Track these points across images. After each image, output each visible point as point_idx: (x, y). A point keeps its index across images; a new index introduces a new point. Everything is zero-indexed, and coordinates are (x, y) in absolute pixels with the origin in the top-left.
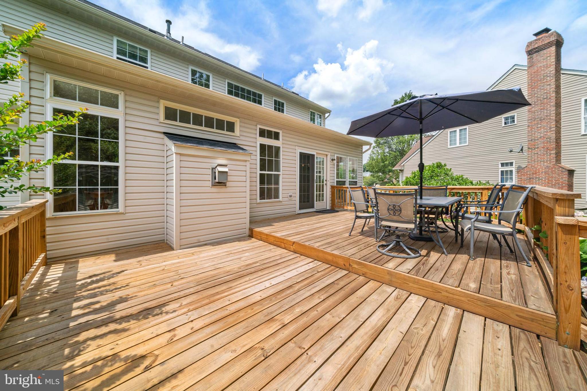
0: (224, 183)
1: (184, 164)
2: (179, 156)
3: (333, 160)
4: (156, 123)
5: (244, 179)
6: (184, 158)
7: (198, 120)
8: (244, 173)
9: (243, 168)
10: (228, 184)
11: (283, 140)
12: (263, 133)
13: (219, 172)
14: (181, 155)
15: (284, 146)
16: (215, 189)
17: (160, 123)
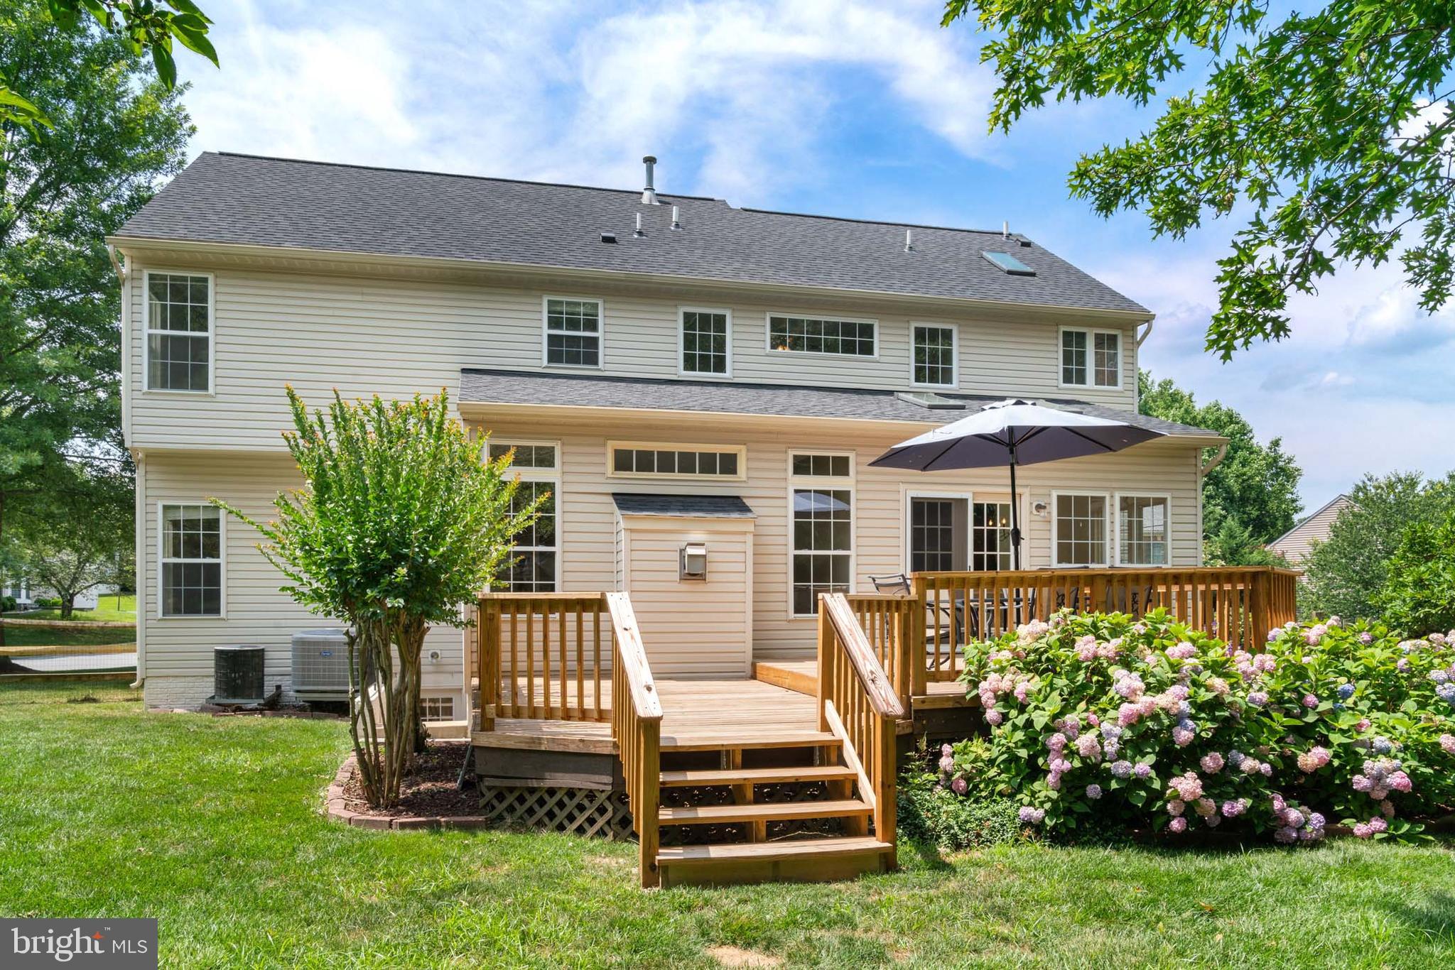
0: (701, 575)
1: (637, 545)
2: (629, 532)
3: (1039, 507)
4: (602, 479)
5: (741, 567)
6: (635, 536)
7: (666, 461)
8: (741, 557)
9: (739, 547)
10: (708, 577)
11: (857, 473)
12: (802, 466)
13: (690, 556)
14: (632, 531)
15: (861, 486)
16: (685, 586)
17: (608, 478)
